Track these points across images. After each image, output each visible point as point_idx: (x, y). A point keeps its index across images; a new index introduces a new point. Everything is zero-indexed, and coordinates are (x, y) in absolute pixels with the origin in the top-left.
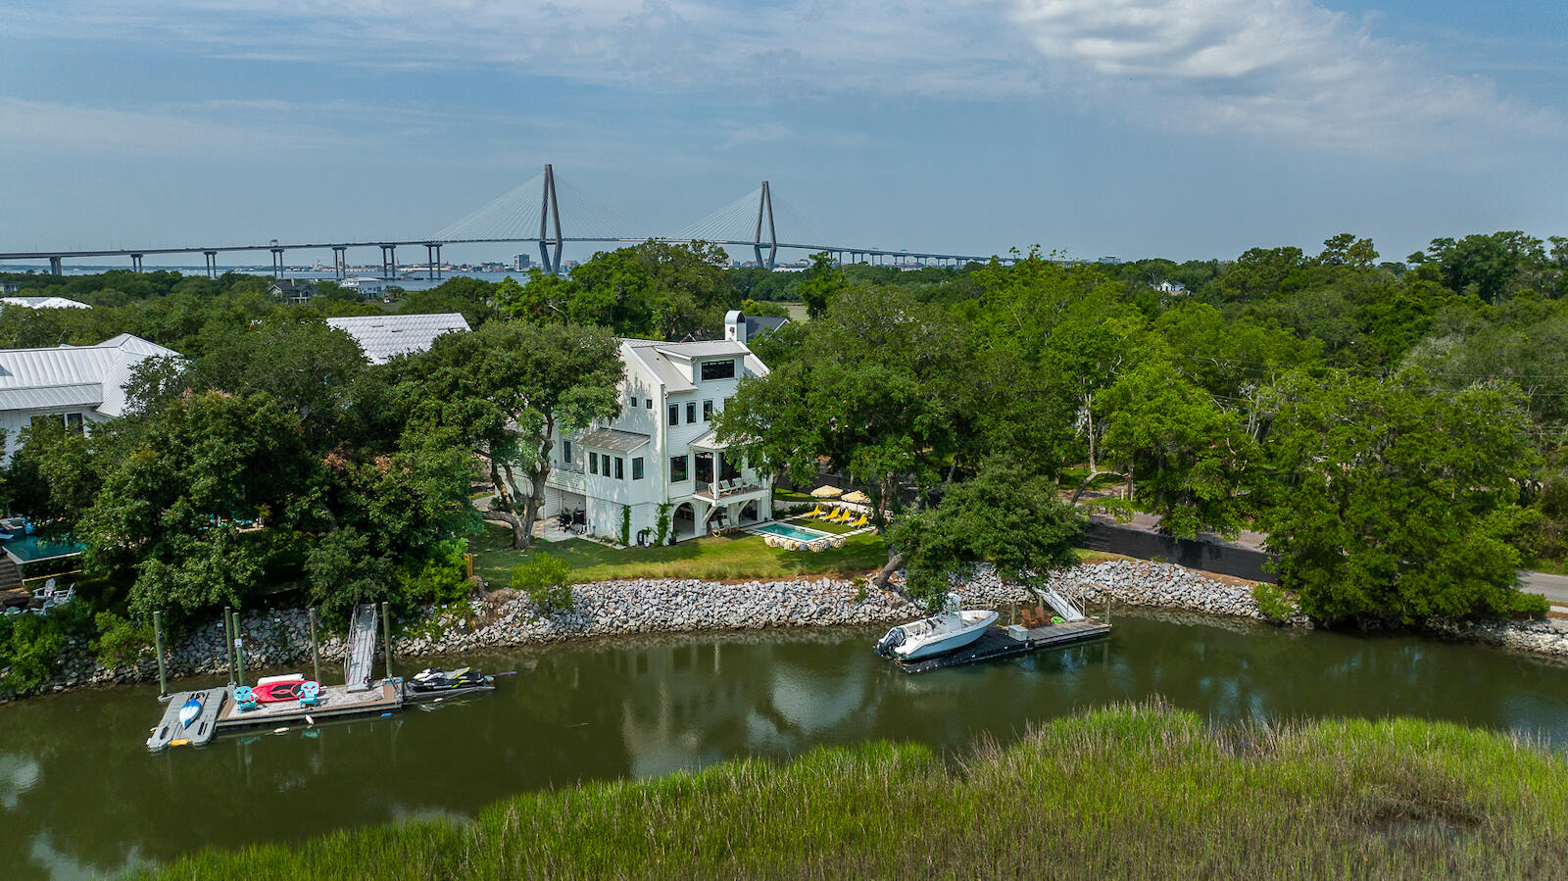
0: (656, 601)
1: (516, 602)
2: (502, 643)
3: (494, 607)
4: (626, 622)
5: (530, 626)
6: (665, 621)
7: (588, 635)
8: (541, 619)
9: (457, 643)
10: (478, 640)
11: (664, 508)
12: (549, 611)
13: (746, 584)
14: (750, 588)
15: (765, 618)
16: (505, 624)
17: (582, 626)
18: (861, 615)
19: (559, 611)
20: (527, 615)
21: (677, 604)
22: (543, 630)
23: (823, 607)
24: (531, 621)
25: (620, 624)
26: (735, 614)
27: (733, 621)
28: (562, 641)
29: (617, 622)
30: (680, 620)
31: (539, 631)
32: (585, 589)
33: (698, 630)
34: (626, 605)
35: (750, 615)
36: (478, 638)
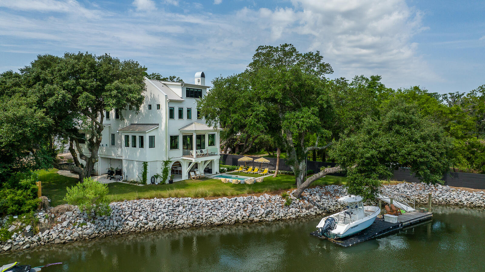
0: (165, 211)
1: (71, 213)
2: (58, 241)
3: (55, 217)
4: (147, 224)
5: (80, 229)
6: (172, 222)
7: (121, 233)
8: (89, 224)
9: (22, 243)
10: (39, 240)
11: (166, 163)
12: (94, 218)
13: (220, 199)
14: (223, 201)
15: (235, 218)
16: (62, 227)
17: (117, 227)
18: (290, 214)
19: (102, 218)
20: (78, 221)
21: (179, 212)
22: (89, 231)
23: (268, 210)
24: (81, 225)
25: (143, 225)
26: (216, 217)
27: (215, 220)
28: (102, 238)
29: (140, 224)
30: (181, 221)
31: (86, 232)
32: (120, 204)
33: (194, 227)
34: (146, 213)
35: (225, 216)
36: (40, 238)
